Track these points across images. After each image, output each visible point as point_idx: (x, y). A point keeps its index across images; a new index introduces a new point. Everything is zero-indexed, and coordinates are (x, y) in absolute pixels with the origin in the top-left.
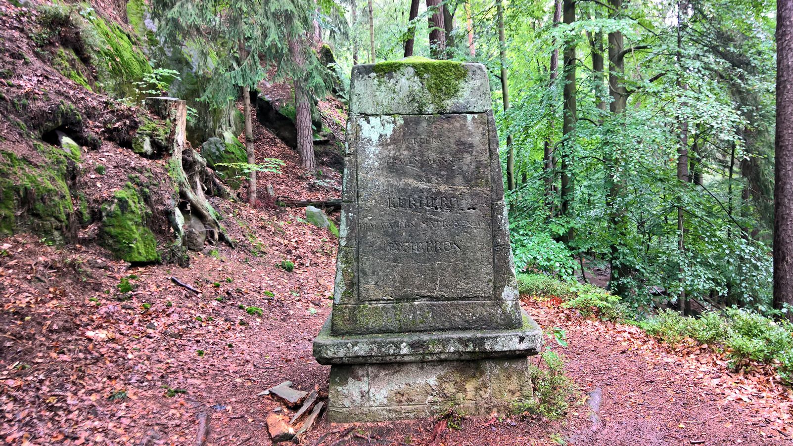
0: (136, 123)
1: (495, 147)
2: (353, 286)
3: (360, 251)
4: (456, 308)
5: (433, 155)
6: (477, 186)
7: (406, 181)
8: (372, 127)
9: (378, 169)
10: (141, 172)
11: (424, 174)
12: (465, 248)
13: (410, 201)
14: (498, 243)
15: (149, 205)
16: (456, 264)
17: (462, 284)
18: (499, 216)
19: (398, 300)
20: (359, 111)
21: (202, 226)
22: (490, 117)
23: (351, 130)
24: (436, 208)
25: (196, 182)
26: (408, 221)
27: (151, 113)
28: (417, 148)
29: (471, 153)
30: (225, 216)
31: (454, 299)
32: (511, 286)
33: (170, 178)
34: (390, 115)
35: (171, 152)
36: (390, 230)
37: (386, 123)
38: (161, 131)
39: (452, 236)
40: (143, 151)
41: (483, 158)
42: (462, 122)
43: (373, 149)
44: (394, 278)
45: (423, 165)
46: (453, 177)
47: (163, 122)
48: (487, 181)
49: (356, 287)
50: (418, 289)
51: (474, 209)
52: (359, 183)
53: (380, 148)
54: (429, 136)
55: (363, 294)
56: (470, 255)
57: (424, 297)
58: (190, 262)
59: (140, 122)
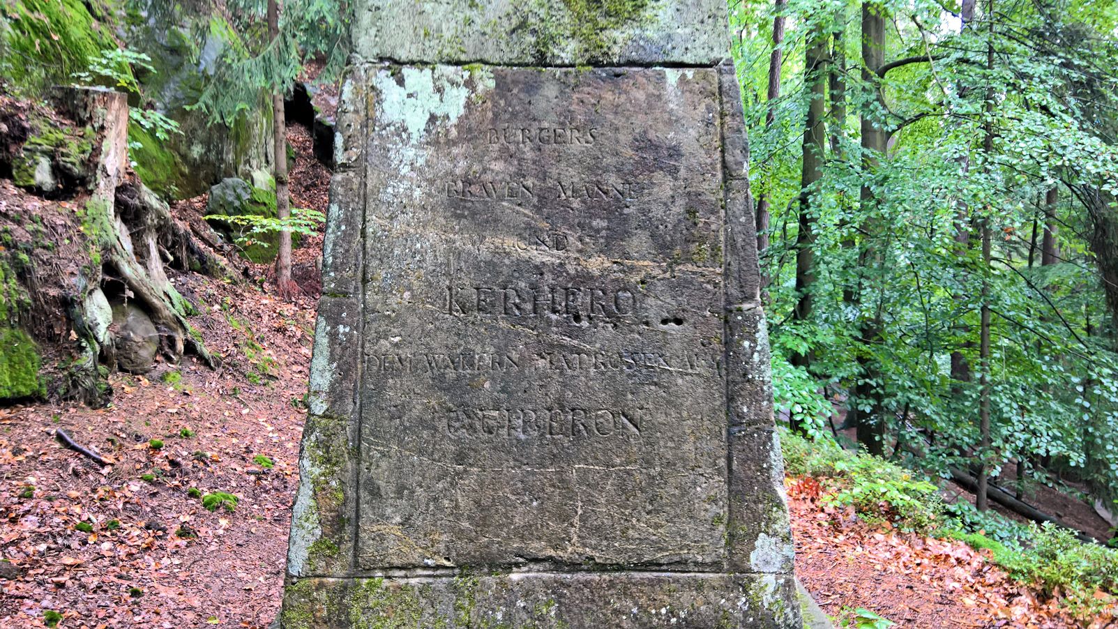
0: (24, 130)
1: (740, 158)
2: (341, 529)
3: (366, 431)
4: (625, 593)
5: (572, 175)
6: (689, 260)
7: (498, 241)
8: (410, 96)
9: (423, 208)
10: (19, 223)
11: (545, 225)
12: (653, 427)
13: (506, 297)
14: (741, 416)
15: (27, 287)
16: (628, 473)
17: (640, 526)
18: (746, 344)
19: (466, 567)
20: (376, 51)
21: (151, 327)
22: (726, 79)
23: (353, 102)
24: (577, 318)
25: (147, 247)
26: (499, 351)
27: (59, 113)
28: (529, 155)
29: (674, 171)
30: (204, 308)
31: (620, 568)
32: (775, 534)
33: (83, 236)
34: (458, 63)
35: (91, 187)
36: (451, 374)
37: (447, 86)
38: (73, 148)
39: (619, 395)
40: (33, 182)
41: (705, 186)
42: (651, 89)
43: (410, 153)
44: (457, 507)
45: (545, 201)
46: (627, 234)
47: (79, 131)
48: (715, 248)
49: (349, 529)
50: (522, 538)
51: (679, 322)
52: (369, 243)
53: (431, 150)
54: (562, 124)
55: (370, 550)
56: (665, 449)
57: (536, 560)
58: (114, 397)
59: (32, 130)
